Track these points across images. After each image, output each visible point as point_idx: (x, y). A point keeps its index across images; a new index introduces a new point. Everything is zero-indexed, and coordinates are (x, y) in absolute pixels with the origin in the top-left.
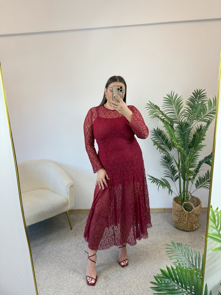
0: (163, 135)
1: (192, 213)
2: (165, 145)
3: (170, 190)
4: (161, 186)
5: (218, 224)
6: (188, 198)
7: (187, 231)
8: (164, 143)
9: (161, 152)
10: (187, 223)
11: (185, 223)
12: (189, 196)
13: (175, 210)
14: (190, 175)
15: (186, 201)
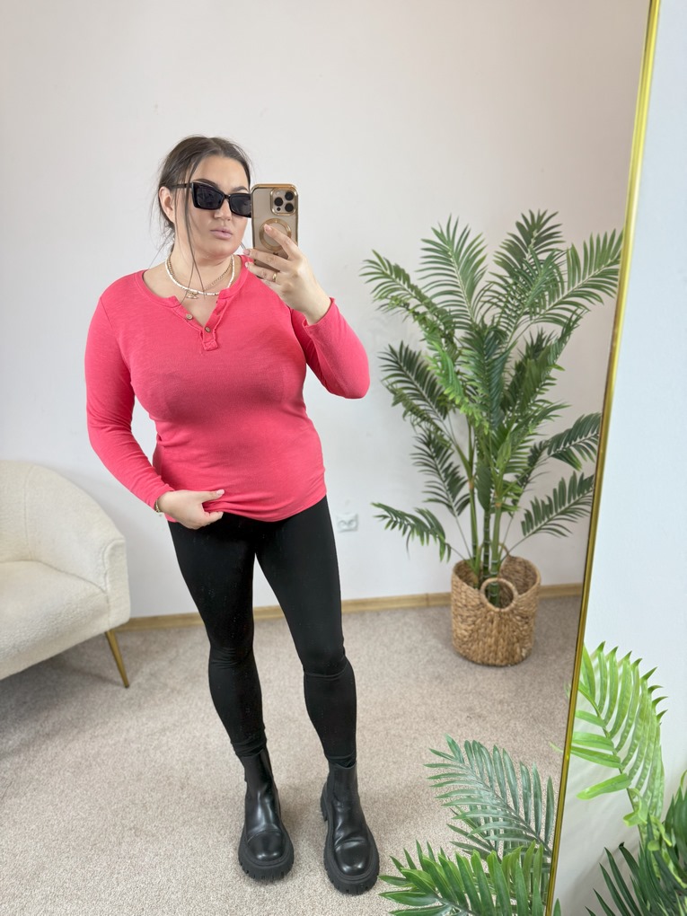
0: (419, 366)
1: (512, 611)
2: (424, 399)
3: (445, 547)
4: (417, 538)
5: (603, 698)
6: (497, 565)
7: (494, 666)
8: (424, 393)
9: (415, 423)
10: (496, 642)
11: (490, 641)
12: (503, 556)
13: (459, 604)
14: (506, 495)
15: (494, 576)
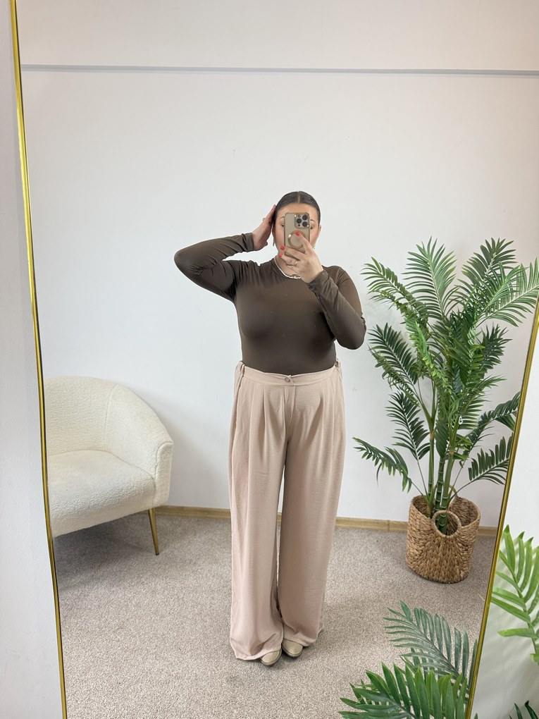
0: (399, 342)
1: (455, 538)
2: (400, 368)
3: (406, 479)
4: (386, 468)
5: (520, 572)
6: (447, 501)
7: (437, 582)
8: (400, 362)
9: (392, 383)
10: (441, 561)
11: (436, 561)
12: (452, 496)
13: (414, 529)
14: (459, 447)
15: (444, 509)
